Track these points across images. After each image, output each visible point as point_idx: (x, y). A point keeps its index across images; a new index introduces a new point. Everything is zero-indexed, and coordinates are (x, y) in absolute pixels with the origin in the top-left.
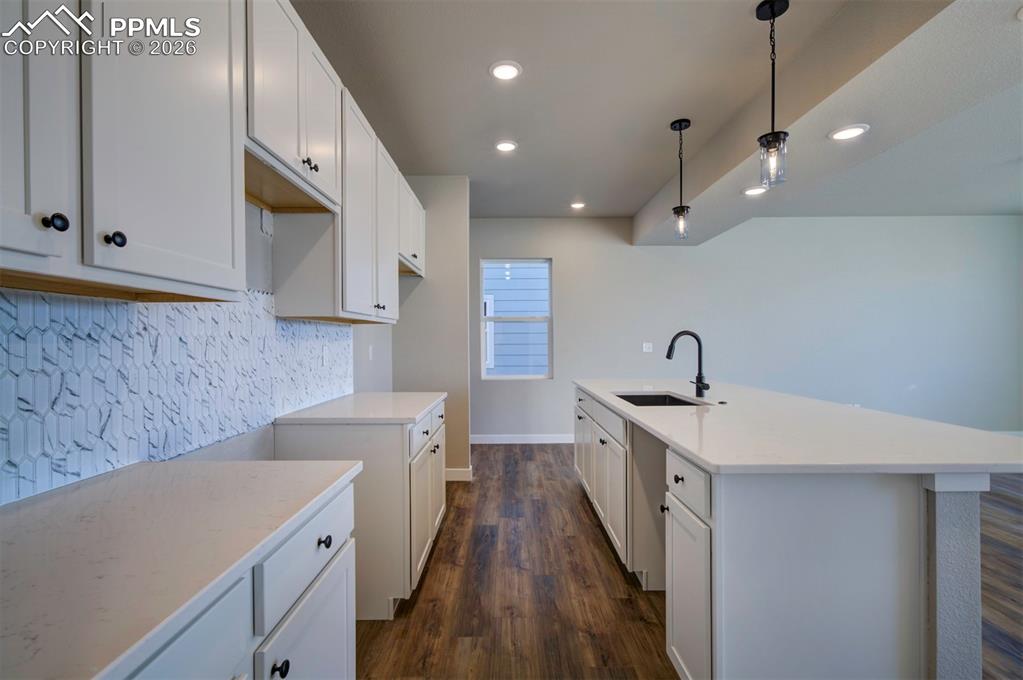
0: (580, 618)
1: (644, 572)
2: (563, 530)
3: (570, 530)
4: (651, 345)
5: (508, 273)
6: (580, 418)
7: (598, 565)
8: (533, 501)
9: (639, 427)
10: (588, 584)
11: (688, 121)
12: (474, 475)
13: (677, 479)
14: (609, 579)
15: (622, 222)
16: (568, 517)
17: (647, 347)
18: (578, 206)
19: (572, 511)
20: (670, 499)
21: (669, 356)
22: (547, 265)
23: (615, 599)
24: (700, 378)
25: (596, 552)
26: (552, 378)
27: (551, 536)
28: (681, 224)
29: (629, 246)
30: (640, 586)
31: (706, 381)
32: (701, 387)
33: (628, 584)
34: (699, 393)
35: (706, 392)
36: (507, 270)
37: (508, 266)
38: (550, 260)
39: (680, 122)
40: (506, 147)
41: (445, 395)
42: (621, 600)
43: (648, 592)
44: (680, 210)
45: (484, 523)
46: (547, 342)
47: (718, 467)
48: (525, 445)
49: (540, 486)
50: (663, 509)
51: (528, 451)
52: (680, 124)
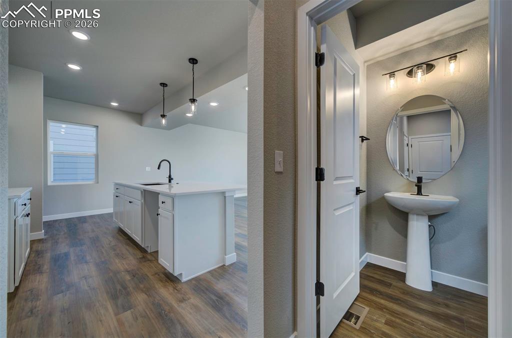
0: (122, 268)
1: (149, 246)
2: (109, 244)
3: (113, 244)
4: (150, 168)
5: (63, 130)
6: (117, 197)
7: (128, 250)
8: (90, 238)
9: (147, 191)
10: (124, 257)
11: (167, 85)
12: (45, 235)
13: (163, 203)
14: (134, 254)
15: (138, 116)
16: (111, 239)
17: (148, 169)
18: (114, 104)
19: (113, 237)
20: (160, 211)
21: (159, 168)
22: (94, 129)
23: (137, 259)
24: (170, 176)
25: (127, 247)
26: (98, 183)
27: (103, 247)
28: (164, 121)
29: (140, 126)
30: (147, 251)
31: (172, 177)
32: (170, 179)
33: (142, 252)
34: (170, 181)
35: (172, 181)
36: (63, 128)
37: (64, 126)
38: (97, 126)
39: (164, 84)
40: (74, 67)
41: (31, 189)
42: (140, 258)
43: (150, 253)
44: (163, 116)
45: (59, 253)
46: (94, 167)
47: (175, 194)
48: (81, 217)
49: (93, 231)
50: (158, 215)
51: (82, 220)
52: (164, 85)
